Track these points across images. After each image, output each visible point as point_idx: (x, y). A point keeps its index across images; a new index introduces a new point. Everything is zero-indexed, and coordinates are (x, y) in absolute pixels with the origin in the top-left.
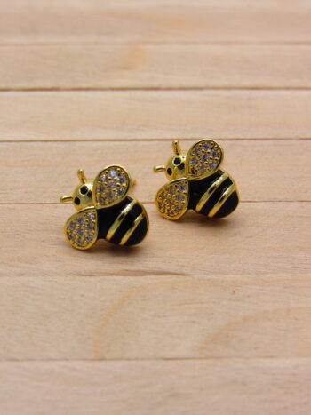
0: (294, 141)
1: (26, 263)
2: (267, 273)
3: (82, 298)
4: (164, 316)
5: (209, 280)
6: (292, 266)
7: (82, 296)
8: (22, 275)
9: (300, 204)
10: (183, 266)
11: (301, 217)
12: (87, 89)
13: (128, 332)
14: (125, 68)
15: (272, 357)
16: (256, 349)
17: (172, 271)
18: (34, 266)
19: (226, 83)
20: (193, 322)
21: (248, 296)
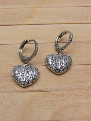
0: (79, 43)
1: (3, 88)
2: (71, 90)
3: (19, 100)
4: (42, 106)
5: (54, 93)
6: (78, 88)
7: (19, 99)
8: (2, 92)
9: (80, 66)
10: (47, 89)
11: (81, 70)
12: (20, 25)
13: (32, 112)
14: (31, 17)
15: (72, 120)
16: (67, 117)
17: (44, 90)
18: (5, 89)
19: (60, 22)
20: (50, 108)
21: (65, 99)
